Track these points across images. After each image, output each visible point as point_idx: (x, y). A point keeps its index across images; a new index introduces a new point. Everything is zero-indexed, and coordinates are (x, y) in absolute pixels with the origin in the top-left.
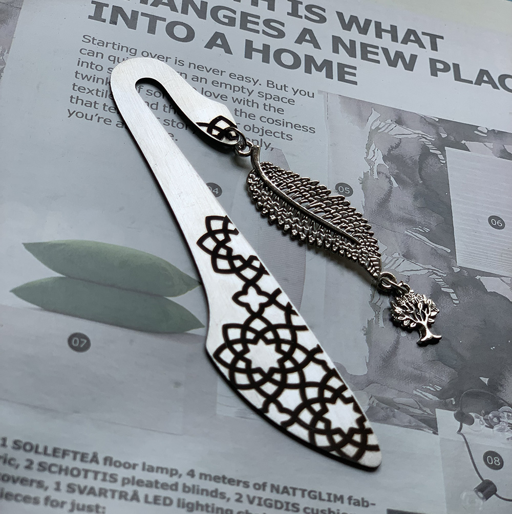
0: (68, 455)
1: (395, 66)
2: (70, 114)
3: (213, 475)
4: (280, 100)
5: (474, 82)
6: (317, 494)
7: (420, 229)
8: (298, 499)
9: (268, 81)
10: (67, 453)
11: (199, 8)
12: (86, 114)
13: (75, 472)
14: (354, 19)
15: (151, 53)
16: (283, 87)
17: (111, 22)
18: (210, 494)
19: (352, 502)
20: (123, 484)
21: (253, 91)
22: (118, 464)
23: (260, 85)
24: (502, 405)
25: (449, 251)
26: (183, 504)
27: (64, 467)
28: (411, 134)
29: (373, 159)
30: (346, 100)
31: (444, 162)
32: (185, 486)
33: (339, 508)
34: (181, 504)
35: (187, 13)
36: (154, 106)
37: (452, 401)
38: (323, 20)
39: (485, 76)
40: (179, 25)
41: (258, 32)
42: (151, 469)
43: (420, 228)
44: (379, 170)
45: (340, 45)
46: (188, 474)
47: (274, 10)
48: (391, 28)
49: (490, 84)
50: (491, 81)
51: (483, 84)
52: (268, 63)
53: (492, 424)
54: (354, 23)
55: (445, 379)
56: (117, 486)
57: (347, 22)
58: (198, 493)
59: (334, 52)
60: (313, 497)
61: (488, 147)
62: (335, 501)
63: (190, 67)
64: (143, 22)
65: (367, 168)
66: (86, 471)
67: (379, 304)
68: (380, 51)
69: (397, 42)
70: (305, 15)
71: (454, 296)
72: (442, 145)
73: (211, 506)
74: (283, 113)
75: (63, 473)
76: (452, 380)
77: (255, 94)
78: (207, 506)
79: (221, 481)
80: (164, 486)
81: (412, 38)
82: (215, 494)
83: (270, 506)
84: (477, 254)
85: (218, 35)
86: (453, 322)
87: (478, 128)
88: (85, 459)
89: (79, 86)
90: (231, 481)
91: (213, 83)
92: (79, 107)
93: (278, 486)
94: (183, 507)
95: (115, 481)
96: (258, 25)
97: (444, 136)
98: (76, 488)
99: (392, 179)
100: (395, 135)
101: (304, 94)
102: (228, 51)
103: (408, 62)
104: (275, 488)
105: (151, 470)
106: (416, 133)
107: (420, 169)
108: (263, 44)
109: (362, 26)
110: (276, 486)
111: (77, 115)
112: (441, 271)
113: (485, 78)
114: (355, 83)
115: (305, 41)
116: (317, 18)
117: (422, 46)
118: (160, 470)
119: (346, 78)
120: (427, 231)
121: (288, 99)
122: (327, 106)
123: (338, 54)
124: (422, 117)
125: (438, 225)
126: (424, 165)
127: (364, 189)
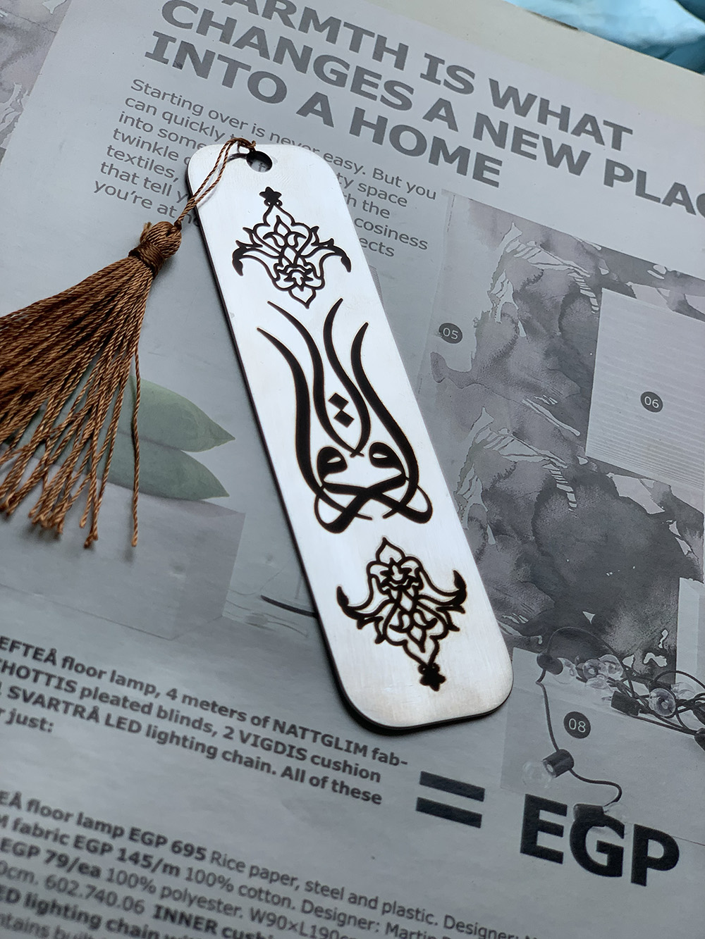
0: (18, 648)
1: (557, 165)
2: (97, 187)
3: (201, 699)
4: (387, 198)
5: (661, 202)
6: (334, 741)
7: (544, 400)
8: (306, 743)
9: (375, 169)
10: (17, 645)
11: (300, 56)
12: (120, 191)
13: (23, 673)
14: (512, 92)
15: (221, 115)
16: (395, 180)
17: (176, 65)
18: (191, 722)
19: (378, 756)
20: (82, 696)
21: (352, 181)
22: (80, 668)
23: (364, 173)
24: (605, 652)
25: (578, 434)
26: (155, 732)
27: (9, 664)
28: (559, 265)
29: (499, 295)
30: (478, 206)
31: (597, 309)
32: (160, 709)
33: (358, 763)
34: (152, 732)
35: (281, 62)
37: (538, 639)
38: (468, 88)
39: (679, 193)
40: (266, 77)
41: (374, 97)
42: (123, 680)
43: (544, 398)
44: (504, 311)
45: (485, 128)
46: (168, 694)
47: (402, 69)
48: (562, 109)
49: (683, 205)
50: (686, 202)
51: (673, 204)
52: (381, 144)
53: (587, 676)
54: (511, 99)
55: (536, 609)
56: (74, 698)
57: (501, 96)
58: (176, 721)
59: (475, 136)
60: (327, 743)
61: (662, 295)
62: (355, 753)
63: (271, 140)
64: (219, 68)
65: (488, 307)
66: (38, 673)
67: (466, 496)
68: (540, 142)
69: (566, 131)
70: (445, 80)
71: (571, 497)
72: (599, 284)
73: (190, 740)
74: (387, 216)
75: (7, 671)
76: (545, 611)
77: (355, 186)
78: (185, 739)
79: (210, 708)
80: (134, 706)
81: (589, 127)
82: (198, 724)
83: (269, 748)
84: (616, 443)
85: (319, 98)
86: (562, 533)
87: (654, 267)
88: (39, 656)
89: (116, 150)
90: (223, 710)
92: (110, 180)
93: (284, 723)
94: (153, 737)
95: (73, 690)
96: (377, 88)
97: (604, 272)
98: (21, 693)
99: (520, 325)
100: (537, 264)
101: (422, 192)
102: (328, 121)
103: (575, 161)
104: (279, 726)
105: (121, 682)
106: (566, 265)
107: (562, 316)
108: (380, 117)
109: (522, 103)
110: (281, 723)
111: (106, 191)
112: (561, 461)
113: (679, 197)
114: (496, 184)
115: (438, 118)
116: (461, 86)
117: (600, 140)
118: (133, 684)
119: (484, 176)
120: (553, 403)
121: (397, 199)
122: (451, 212)
123: (481, 139)
124: (579, 242)
125: (570, 396)
126: (568, 311)
127: (479, 335)
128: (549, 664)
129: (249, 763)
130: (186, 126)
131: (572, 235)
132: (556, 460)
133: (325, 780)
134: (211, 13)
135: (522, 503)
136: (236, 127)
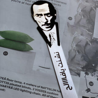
3: (29, 84)
8: (46, 90)
13: (1, 82)
18: (27, 88)
19: (58, 91)
22: (10, 80)
24: (96, 71)
32: (22, 86)
33: (55, 93)
34: (21, 90)
42: (16, 82)
46: (24, 83)
53: (93, 75)
56: (9, 85)
58: (25, 88)
60: (50, 90)
62: (54, 91)
66: (3, 81)
71: (91, 45)
78: (26, 91)
80: (18, 86)
82: (29, 88)
83: (40, 91)
88: (3, 79)
90: (33, 85)
104: (42, 87)
107: (89, 13)
118: (18, 82)
127: (75, 18)
128: (87, 74)
129: (37, 94)
133: (49, 96)
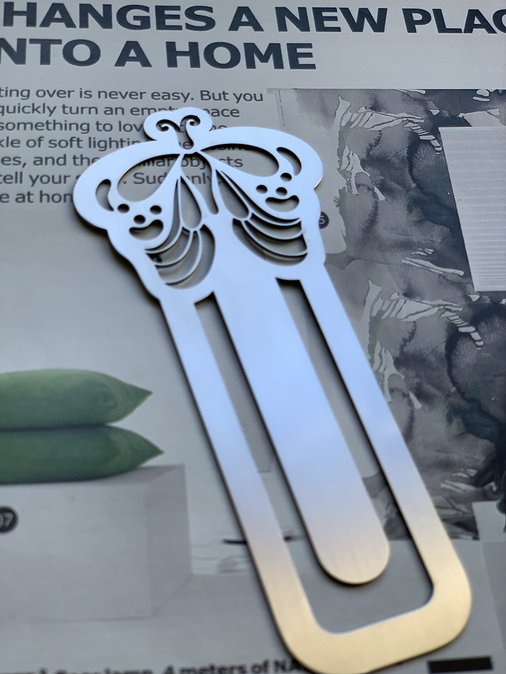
1: (361, 30)
3: (198, 667)
4: (221, 114)
5: (463, 31)
7: (421, 253)
9: (202, 92)
11: (102, 15)
16: (222, 96)
23: (192, 99)
25: (462, 273)
28: (393, 121)
29: (349, 169)
30: (303, 93)
31: (440, 149)
35: (87, 26)
36: (61, 161)
37: (491, 488)
39: (476, 18)
40: (78, 44)
41: (179, 28)
43: (420, 251)
44: (358, 182)
45: (287, 19)
49: (483, 28)
50: (485, 24)
51: (474, 30)
52: (199, 66)
55: (480, 457)
59: (280, 29)
61: (494, 115)
63: (99, 97)
64: (33, 52)
65: (343, 183)
67: (381, 370)
68: (339, 14)
71: (476, 336)
72: (434, 125)
76: (489, 456)
79: (209, 673)
84: (499, 269)
85: (132, 45)
86: (479, 374)
87: (477, 92)
90: (222, 671)
91: (132, 111)
93: (284, 661)
96: (178, 18)
97: (435, 112)
99: (377, 190)
100: (373, 127)
101: (250, 98)
102: (146, 63)
103: (376, 20)
104: (280, 666)
106: (400, 118)
107: (411, 168)
108: (190, 43)
110: (281, 662)
112: (455, 305)
113: (477, 21)
114: (313, 66)
115: (242, 25)
119: (300, 63)
120: (431, 253)
121: (230, 111)
122: (281, 108)
123: (287, 31)
124: (404, 93)
125: (443, 240)
126: (415, 160)
127: (342, 212)
130: (19, 112)
131: (395, 89)
132: (451, 305)
134: (12, 4)
135: (432, 359)
136: (65, 97)
